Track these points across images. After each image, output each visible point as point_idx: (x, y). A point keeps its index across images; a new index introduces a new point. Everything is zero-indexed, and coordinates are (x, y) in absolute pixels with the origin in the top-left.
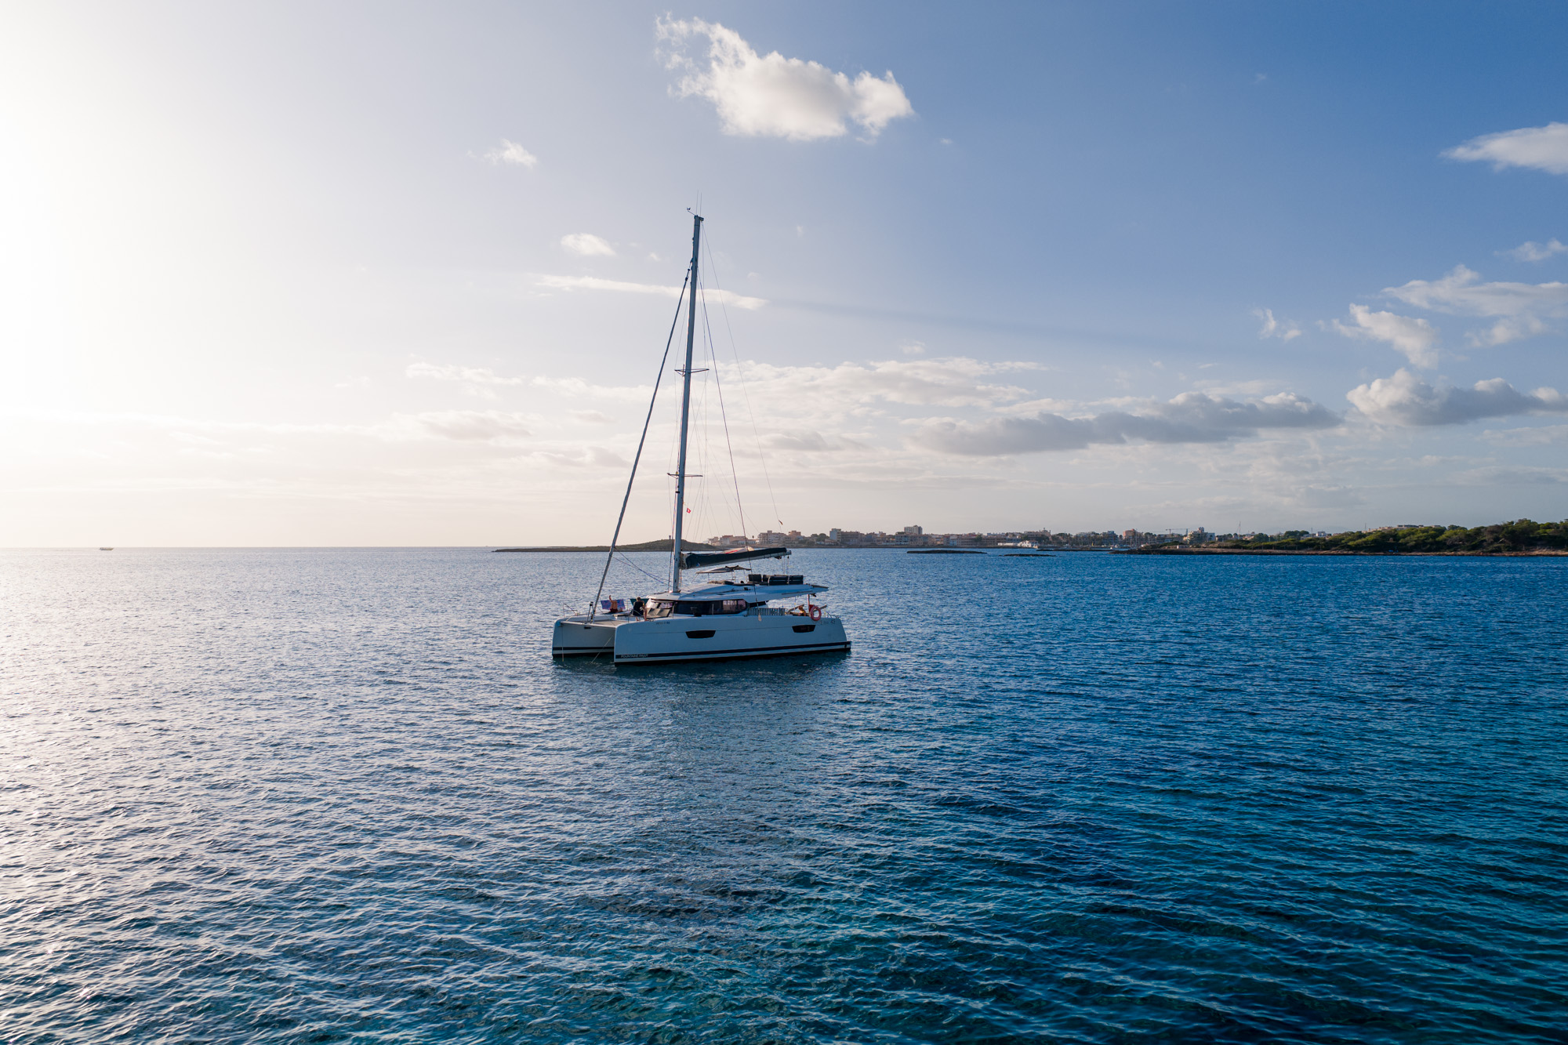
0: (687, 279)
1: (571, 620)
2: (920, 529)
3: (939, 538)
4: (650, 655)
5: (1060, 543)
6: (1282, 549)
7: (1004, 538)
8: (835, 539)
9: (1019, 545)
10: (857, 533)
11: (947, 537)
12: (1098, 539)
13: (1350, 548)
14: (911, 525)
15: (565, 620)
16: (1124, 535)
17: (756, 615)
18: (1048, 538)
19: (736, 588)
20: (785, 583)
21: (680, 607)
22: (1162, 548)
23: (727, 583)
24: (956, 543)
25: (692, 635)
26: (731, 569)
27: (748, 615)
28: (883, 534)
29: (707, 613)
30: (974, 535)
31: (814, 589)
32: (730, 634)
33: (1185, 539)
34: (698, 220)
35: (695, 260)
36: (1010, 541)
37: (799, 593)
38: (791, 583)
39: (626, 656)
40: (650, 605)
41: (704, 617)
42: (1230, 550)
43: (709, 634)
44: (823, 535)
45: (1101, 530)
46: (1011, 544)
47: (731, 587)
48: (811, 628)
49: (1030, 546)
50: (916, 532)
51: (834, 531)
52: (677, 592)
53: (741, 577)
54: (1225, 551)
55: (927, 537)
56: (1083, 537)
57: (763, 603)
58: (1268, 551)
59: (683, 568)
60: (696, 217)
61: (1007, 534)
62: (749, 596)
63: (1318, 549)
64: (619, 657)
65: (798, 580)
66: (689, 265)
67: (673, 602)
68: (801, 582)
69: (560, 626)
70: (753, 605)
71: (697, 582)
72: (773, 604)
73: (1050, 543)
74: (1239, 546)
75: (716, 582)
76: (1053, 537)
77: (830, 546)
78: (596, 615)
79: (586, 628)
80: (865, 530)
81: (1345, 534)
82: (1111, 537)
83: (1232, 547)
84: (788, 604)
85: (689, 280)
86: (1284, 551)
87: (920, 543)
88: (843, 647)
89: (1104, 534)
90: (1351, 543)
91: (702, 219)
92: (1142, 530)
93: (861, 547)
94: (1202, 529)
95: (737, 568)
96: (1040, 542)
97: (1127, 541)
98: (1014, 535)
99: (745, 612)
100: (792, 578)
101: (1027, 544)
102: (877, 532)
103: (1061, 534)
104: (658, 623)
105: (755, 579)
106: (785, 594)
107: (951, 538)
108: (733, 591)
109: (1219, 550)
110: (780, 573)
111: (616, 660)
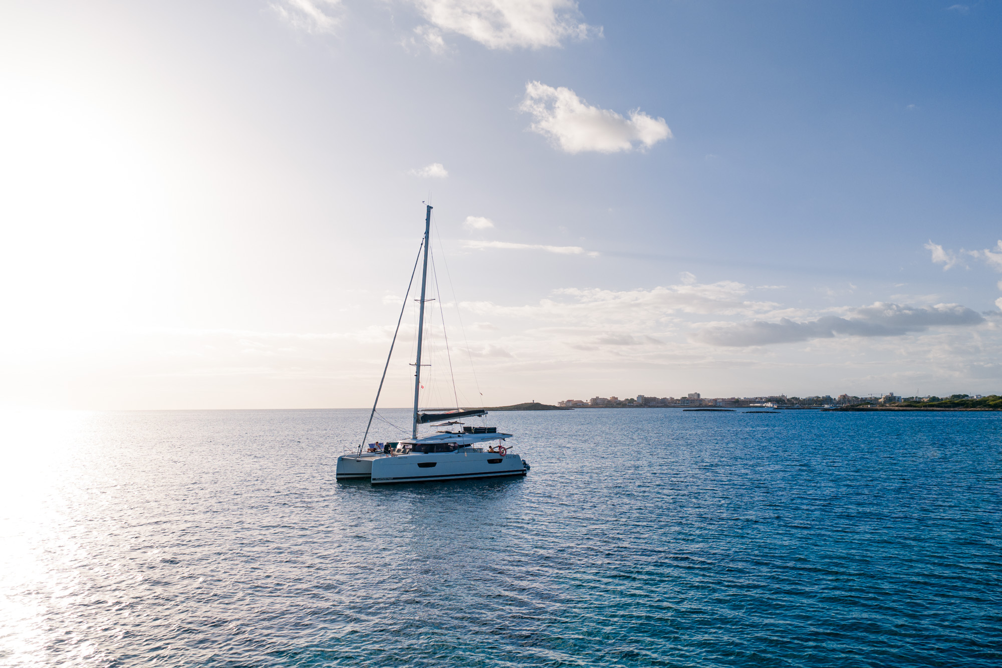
0: (422, 244)
1: (348, 456)
2: (699, 395)
3: (710, 401)
4: (394, 479)
5: (793, 404)
6: (942, 407)
7: (754, 401)
8: (641, 402)
9: (764, 405)
10: (655, 398)
11: (715, 400)
12: (819, 401)
13: (990, 406)
14: (693, 393)
15: (344, 456)
16: (837, 398)
17: (464, 452)
18: (784, 401)
19: (454, 435)
20: (484, 432)
21: (416, 448)
22: (858, 407)
23: (447, 432)
24: (721, 404)
25: (421, 465)
26: (451, 424)
27: (458, 452)
28: (672, 399)
29: (433, 452)
30: (733, 398)
31: (504, 436)
32: (446, 465)
33: (880, 400)
34: (429, 208)
35: (427, 233)
36: (759, 402)
37: (493, 439)
38: (488, 432)
39: (379, 479)
40: (399, 447)
41: (430, 454)
42: (905, 408)
43: (433, 465)
44: (632, 400)
45: (822, 394)
46: (759, 405)
47: (450, 435)
48: (500, 461)
49: (772, 406)
50: (696, 397)
51: (640, 397)
52: (415, 438)
53: (457, 429)
54: (901, 408)
55: (702, 400)
56: (809, 400)
57: (469, 445)
58: (931, 408)
59: (419, 423)
60: (428, 206)
61: (757, 398)
62: (459, 441)
63: (967, 407)
64: (374, 479)
65: (493, 430)
66: (424, 236)
67: (414, 445)
68: (495, 432)
69: (341, 460)
70: (461, 446)
71: (428, 431)
72: (476, 445)
73: (786, 404)
74: (913, 405)
75: (441, 432)
76: (788, 400)
77: (637, 406)
78: (362, 453)
79: (358, 461)
80: (660, 396)
81: (990, 396)
82: (828, 400)
83: (906, 406)
84: (484, 446)
85: (424, 245)
86: (942, 409)
87: (697, 404)
88: (521, 472)
89: (823, 397)
90: (991, 403)
91: (432, 208)
92: (851, 394)
93: (658, 407)
94: (892, 394)
95: (456, 423)
96: (778, 403)
97: (839, 402)
98: (761, 398)
99: (456, 451)
100: (489, 429)
101: (769, 405)
102: (668, 397)
103: (793, 398)
104: (400, 458)
105: (468, 430)
106: (483, 440)
107: (718, 401)
108: (450, 437)
109: (897, 408)
110: (482, 425)
111: (373, 482)
